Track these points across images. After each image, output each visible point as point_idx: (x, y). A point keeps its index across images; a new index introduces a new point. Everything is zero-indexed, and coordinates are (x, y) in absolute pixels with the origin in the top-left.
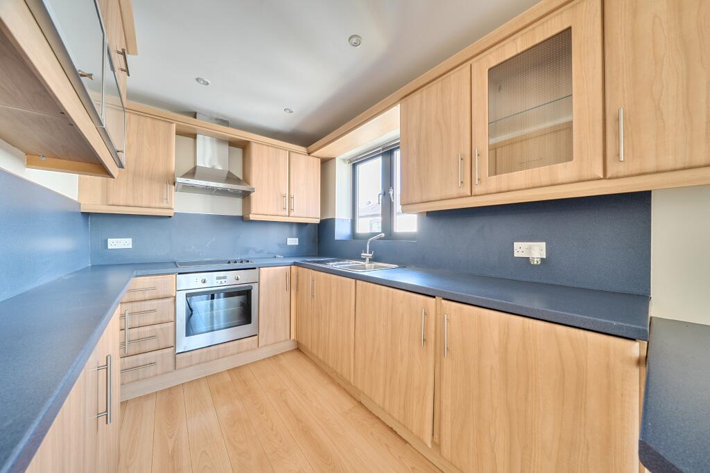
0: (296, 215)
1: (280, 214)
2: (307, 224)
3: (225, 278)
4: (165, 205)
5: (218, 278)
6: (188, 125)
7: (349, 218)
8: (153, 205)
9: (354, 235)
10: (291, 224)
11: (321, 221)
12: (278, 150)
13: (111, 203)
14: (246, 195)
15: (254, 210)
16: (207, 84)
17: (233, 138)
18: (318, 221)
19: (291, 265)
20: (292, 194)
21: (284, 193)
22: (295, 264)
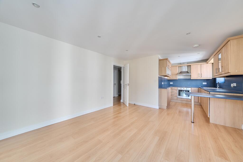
0: (203, 77)
1: (198, 78)
3: (184, 88)
11: (212, 78)
13: (170, 78)
15: (192, 77)
21: (199, 73)
22: (200, 88)
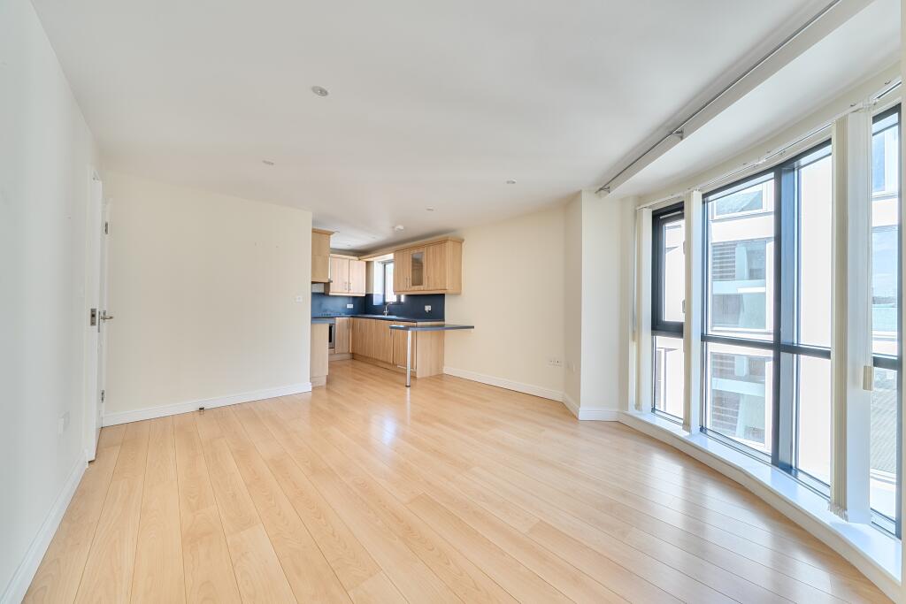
1: (344, 292)
2: (358, 297)
7: (382, 294)
9: (385, 303)
10: (349, 297)
11: (367, 295)
14: (327, 284)
15: (331, 290)
18: (364, 295)
20: (351, 281)
21: (346, 281)
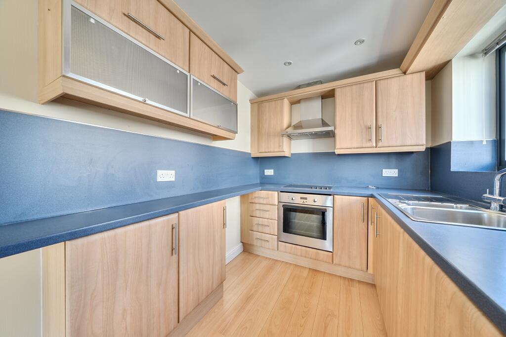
0: (386, 144)
1: (364, 146)
2: (412, 153)
3: (306, 199)
4: (281, 150)
5: (301, 198)
6: (300, 95)
7: (485, 139)
8: (276, 150)
9: (499, 164)
12: (362, 85)
13: (260, 151)
14: (331, 135)
15: (338, 145)
16: (290, 63)
17: (324, 91)
18: (423, 149)
19: (368, 197)
20: (380, 123)
21: (369, 124)
22: (372, 196)
